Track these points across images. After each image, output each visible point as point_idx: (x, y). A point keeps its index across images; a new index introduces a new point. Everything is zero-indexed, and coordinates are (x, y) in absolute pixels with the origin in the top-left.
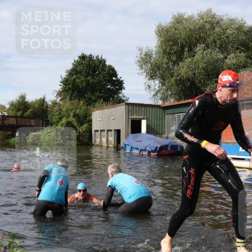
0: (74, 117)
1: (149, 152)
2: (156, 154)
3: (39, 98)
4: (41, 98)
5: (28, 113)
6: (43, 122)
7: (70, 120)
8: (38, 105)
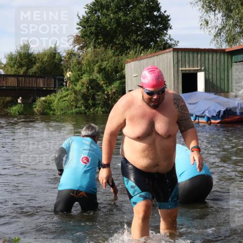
0: (99, 72)
1: (209, 119)
2: (218, 121)
3: (49, 48)
4: (51, 48)
5: (34, 69)
6: (55, 81)
7: (94, 78)
8: (48, 57)
